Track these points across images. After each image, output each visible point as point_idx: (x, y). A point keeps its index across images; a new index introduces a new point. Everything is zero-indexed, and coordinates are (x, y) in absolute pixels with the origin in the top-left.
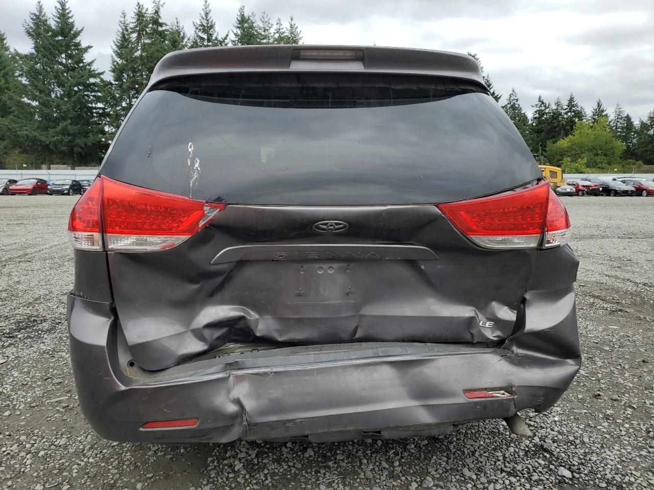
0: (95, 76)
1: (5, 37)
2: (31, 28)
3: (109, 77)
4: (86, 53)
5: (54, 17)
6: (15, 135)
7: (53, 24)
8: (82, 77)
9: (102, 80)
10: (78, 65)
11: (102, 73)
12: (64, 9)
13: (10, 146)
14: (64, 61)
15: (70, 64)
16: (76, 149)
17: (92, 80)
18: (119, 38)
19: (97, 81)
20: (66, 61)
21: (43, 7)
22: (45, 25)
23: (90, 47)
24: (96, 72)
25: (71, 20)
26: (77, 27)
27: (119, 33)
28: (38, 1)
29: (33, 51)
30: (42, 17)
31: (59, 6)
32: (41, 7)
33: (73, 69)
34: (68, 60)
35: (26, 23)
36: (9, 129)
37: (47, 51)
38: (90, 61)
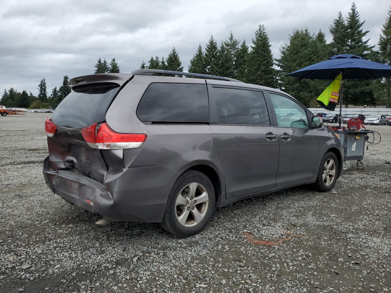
0: (367, 50)
1: (324, 35)
2: (334, 28)
3: (377, 49)
4: (364, 36)
5: (347, 19)
6: (317, 89)
7: (346, 23)
8: (358, 51)
9: (372, 52)
10: (358, 45)
11: (373, 47)
12: (354, 13)
13: (314, 95)
14: (350, 43)
15: (353, 45)
16: (349, 96)
17: (366, 52)
18: (387, 22)
19: (369, 52)
20: (351, 44)
21: (342, 15)
22: (342, 25)
23: (367, 32)
24: (369, 47)
25: (357, 18)
26: (361, 21)
27: (387, 19)
28: (339, 12)
29: (333, 41)
30: (341, 20)
31: (351, 12)
32: (341, 15)
33: (355, 47)
34: (352, 43)
35: (331, 26)
36: (314, 86)
37: (340, 40)
38: (366, 40)
